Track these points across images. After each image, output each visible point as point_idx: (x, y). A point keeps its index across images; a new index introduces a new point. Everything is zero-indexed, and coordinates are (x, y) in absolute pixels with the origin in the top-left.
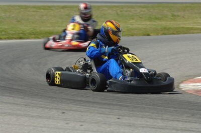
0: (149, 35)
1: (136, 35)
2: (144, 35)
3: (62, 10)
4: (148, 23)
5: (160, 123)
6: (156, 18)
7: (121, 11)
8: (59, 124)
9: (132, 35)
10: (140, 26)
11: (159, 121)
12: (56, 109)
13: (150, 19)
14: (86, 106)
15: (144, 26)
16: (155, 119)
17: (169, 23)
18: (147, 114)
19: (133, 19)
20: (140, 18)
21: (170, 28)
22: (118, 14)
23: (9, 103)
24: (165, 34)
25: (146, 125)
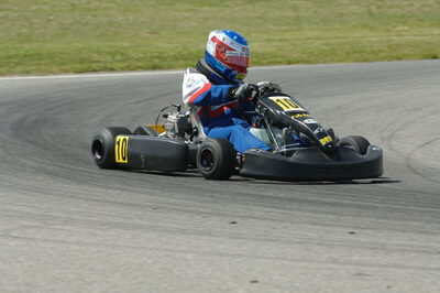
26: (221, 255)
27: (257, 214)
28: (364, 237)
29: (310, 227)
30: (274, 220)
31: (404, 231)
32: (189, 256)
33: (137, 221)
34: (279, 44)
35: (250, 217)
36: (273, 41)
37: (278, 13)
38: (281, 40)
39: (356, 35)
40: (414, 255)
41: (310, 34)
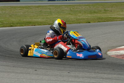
0: (89, 23)
1: (82, 23)
2: (87, 23)
3: (37, 9)
4: (89, 15)
5: (94, 75)
6: (95, 12)
7: (73, 8)
8: (33, 77)
9: (79, 23)
10: (84, 17)
11: (93, 74)
12: (31, 68)
13: (91, 13)
14: (50, 66)
15: (87, 17)
16: (91, 73)
17: (102, 15)
18: (86, 70)
19: (80, 13)
20: (85, 12)
21: (102, 18)
22: (71, 10)
23: (4, 65)
24: (100, 22)
25: (85, 76)
26: (33, 79)
27: (42, 68)
28: (72, 74)
29: (57, 71)
30: (47, 69)
31: (83, 72)
32: (24, 80)
33: (9, 70)
34: (46, 19)
35: (40, 69)
36: (44, 18)
37: (45, 10)
38: (46, 18)
39: (67, 16)
40: (86, 78)
41: (54, 16)
